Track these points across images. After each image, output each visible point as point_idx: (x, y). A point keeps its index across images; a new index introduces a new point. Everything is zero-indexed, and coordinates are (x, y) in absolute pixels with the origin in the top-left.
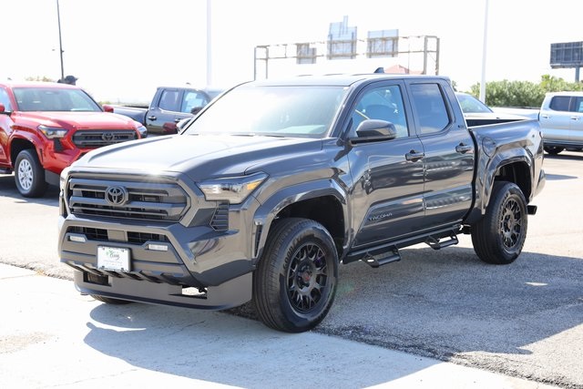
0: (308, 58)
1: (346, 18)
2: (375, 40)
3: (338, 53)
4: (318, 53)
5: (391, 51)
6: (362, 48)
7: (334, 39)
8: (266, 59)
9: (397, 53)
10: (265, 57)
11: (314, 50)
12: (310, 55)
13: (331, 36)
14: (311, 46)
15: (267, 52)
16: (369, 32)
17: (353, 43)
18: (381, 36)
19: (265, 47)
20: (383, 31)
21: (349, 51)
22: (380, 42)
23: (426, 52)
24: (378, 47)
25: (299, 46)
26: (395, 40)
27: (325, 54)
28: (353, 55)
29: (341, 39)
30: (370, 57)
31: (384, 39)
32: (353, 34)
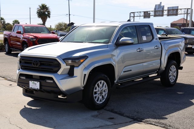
0: (148, 16)
1: (161, 3)
2: (170, 10)
3: (157, 14)
4: (151, 15)
5: (175, 13)
6: (166, 13)
7: (156, 10)
8: (134, 17)
9: (178, 14)
10: (133, 16)
11: (150, 14)
12: (148, 15)
13: (155, 9)
14: (148, 12)
15: (134, 15)
16: (168, 7)
17: (163, 11)
18: (172, 9)
19: (133, 13)
20: (173, 7)
21: (161, 14)
22: (172, 11)
23: (187, 14)
24: (171, 12)
25: (145, 12)
26: (177, 10)
27: (153, 15)
28: (162, 15)
29: (159, 10)
30: (168, 16)
31: (173, 10)
32: (163, 8)
